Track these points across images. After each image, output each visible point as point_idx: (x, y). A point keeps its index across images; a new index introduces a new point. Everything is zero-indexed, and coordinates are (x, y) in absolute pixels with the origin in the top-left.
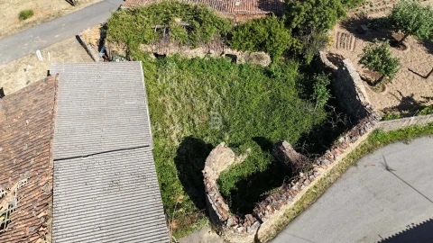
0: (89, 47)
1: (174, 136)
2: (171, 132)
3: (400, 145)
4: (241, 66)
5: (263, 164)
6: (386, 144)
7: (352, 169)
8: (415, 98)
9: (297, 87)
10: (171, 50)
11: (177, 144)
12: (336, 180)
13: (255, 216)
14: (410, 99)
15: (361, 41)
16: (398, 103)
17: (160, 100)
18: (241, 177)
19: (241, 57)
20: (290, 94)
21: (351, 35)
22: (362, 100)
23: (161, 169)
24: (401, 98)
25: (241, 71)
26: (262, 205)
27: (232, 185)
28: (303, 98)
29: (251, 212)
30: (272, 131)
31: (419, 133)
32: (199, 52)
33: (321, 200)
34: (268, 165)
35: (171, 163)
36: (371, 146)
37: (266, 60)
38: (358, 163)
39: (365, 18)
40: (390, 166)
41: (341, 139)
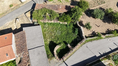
0: (28, 18)
1: (48, 41)
2: (48, 40)
3: (90, 42)
4: (61, 24)
5: (65, 47)
6: (88, 42)
7: (81, 47)
8: (95, 32)
9: (72, 30)
10: (47, 21)
11: (49, 43)
12: (78, 50)
13: (62, 59)
14: (94, 32)
15: (87, 16)
16: (92, 33)
17: (45, 33)
18: (61, 50)
19: (61, 23)
20: (71, 31)
21: (85, 15)
22: (83, 35)
23: (46, 48)
24: (92, 32)
25: (61, 25)
26: (64, 57)
27: (59, 51)
28: (73, 32)
29: (62, 58)
30: (67, 40)
31: (94, 40)
32: (52, 22)
33: (74, 53)
34: (66, 47)
35: (48, 47)
36: (85, 42)
37: (66, 23)
38: (82, 46)
39: (89, 9)
40: (88, 47)
41: (78, 44)
